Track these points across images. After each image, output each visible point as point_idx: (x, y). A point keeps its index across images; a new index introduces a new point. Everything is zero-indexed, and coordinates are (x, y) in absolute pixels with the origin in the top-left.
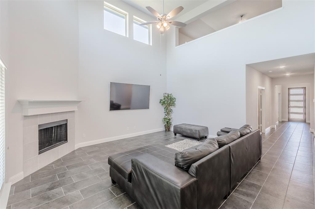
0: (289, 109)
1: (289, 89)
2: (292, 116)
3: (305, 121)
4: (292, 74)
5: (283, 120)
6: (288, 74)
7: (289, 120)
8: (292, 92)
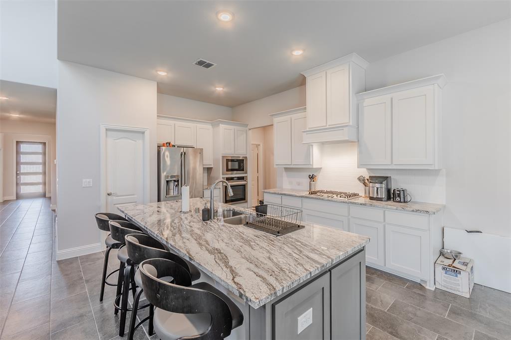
0: (18, 177)
1: (17, 142)
2: (24, 190)
3: (44, 196)
4: (21, 116)
5: (7, 198)
6: (15, 115)
7: (18, 197)
8: (24, 148)
